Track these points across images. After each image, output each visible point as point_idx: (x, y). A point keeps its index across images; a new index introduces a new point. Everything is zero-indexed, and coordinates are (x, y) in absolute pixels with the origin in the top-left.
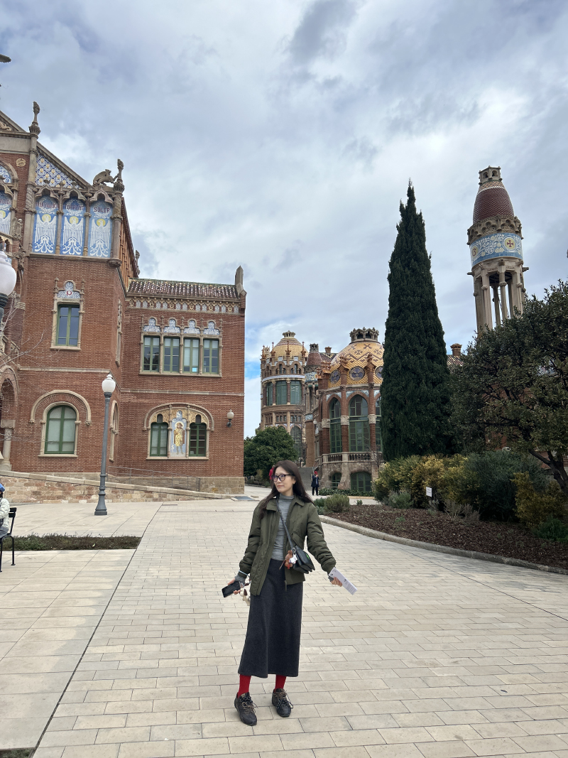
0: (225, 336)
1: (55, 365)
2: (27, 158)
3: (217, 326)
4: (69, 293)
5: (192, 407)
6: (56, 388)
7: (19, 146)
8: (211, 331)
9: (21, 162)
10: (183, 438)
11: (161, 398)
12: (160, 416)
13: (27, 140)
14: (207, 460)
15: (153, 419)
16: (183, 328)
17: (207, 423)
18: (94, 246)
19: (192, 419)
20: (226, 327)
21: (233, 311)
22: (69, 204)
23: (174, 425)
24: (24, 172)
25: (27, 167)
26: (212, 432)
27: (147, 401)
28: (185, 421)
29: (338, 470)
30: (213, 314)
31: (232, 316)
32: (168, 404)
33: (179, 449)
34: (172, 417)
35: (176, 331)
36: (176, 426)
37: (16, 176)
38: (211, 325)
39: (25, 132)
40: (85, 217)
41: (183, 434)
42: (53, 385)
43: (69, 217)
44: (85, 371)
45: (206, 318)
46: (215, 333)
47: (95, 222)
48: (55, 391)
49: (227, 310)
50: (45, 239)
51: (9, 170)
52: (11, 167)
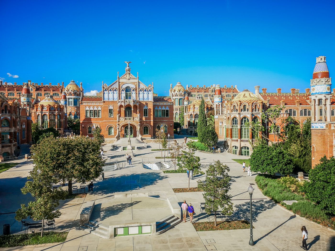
0: (170, 109)
1: (144, 120)
3: (168, 107)
4: (146, 107)
5: (164, 123)
7: (135, 81)
9: (136, 84)
12: (158, 125)
13: (137, 80)
14: (167, 133)
15: (157, 126)
16: (162, 108)
17: (167, 126)
18: (149, 99)
20: (170, 107)
21: (171, 104)
22: (144, 91)
26: (168, 128)
27: (156, 122)
28: (163, 126)
29: (192, 130)
32: (160, 123)
34: (161, 125)
37: (135, 87)
40: (147, 93)
44: (149, 121)
46: (168, 109)
47: (149, 94)
48: (145, 124)
50: (141, 98)
52: (134, 85)
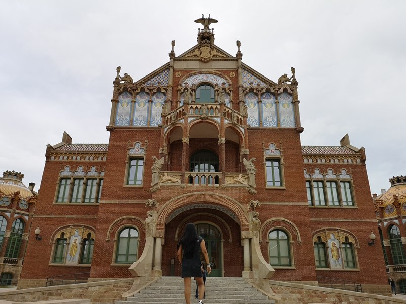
0: (354, 179)
1: (270, 200)
2: (236, 71)
3: (348, 173)
4: (273, 151)
5: (341, 230)
6: (274, 217)
7: (231, 65)
8: (344, 175)
9: (233, 74)
10: (338, 254)
11: (318, 224)
12: (319, 238)
13: (235, 62)
14: (359, 271)
15: (315, 239)
16: (325, 174)
17: (354, 242)
18: (284, 120)
19: (342, 240)
20: (354, 173)
21: (356, 162)
22: (264, 96)
23: (330, 244)
24: (236, 80)
25: (237, 76)
26: (359, 249)
28: (337, 241)
30: (344, 165)
31: (357, 165)
32: (324, 228)
33: (337, 262)
34: (328, 237)
35: (321, 177)
36: (332, 245)
37: (231, 82)
38: (343, 172)
39: (233, 57)
40: (276, 103)
41: (338, 251)
42: (271, 215)
43: (265, 104)
44: (291, 204)
45: (339, 167)
46: (347, 177)
47: (282, 105)
48: (273, 219)
49: (352, 161)
50: (252, 118)
51: (226, 79)
52: (227, 77)
